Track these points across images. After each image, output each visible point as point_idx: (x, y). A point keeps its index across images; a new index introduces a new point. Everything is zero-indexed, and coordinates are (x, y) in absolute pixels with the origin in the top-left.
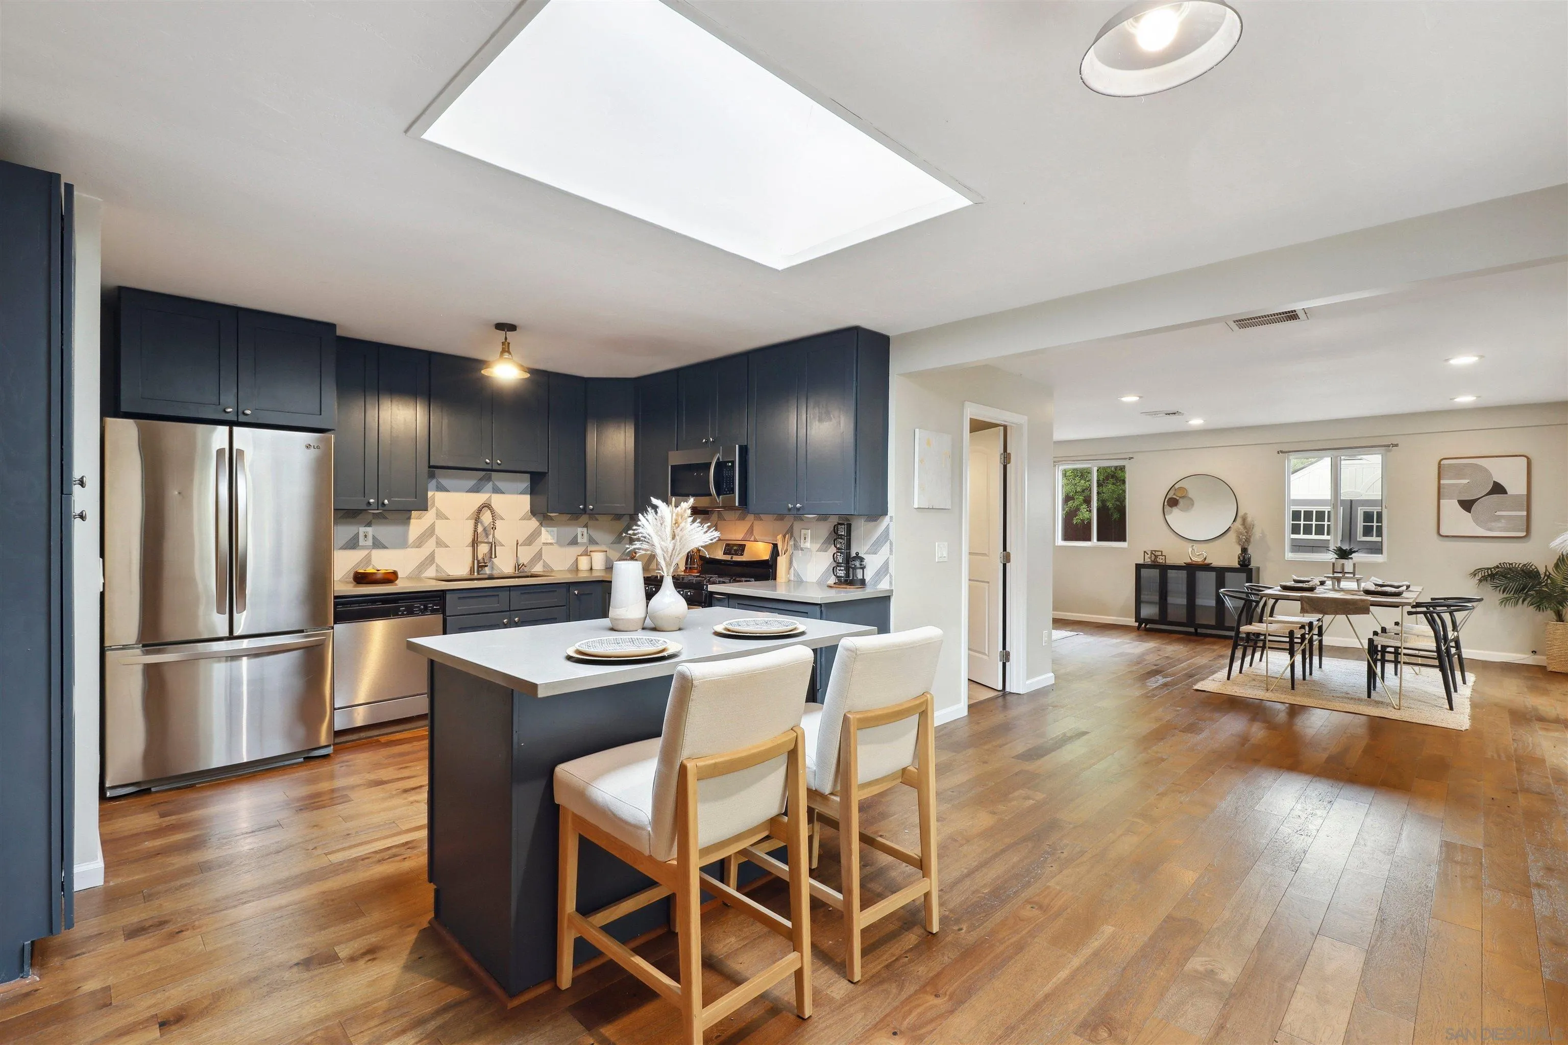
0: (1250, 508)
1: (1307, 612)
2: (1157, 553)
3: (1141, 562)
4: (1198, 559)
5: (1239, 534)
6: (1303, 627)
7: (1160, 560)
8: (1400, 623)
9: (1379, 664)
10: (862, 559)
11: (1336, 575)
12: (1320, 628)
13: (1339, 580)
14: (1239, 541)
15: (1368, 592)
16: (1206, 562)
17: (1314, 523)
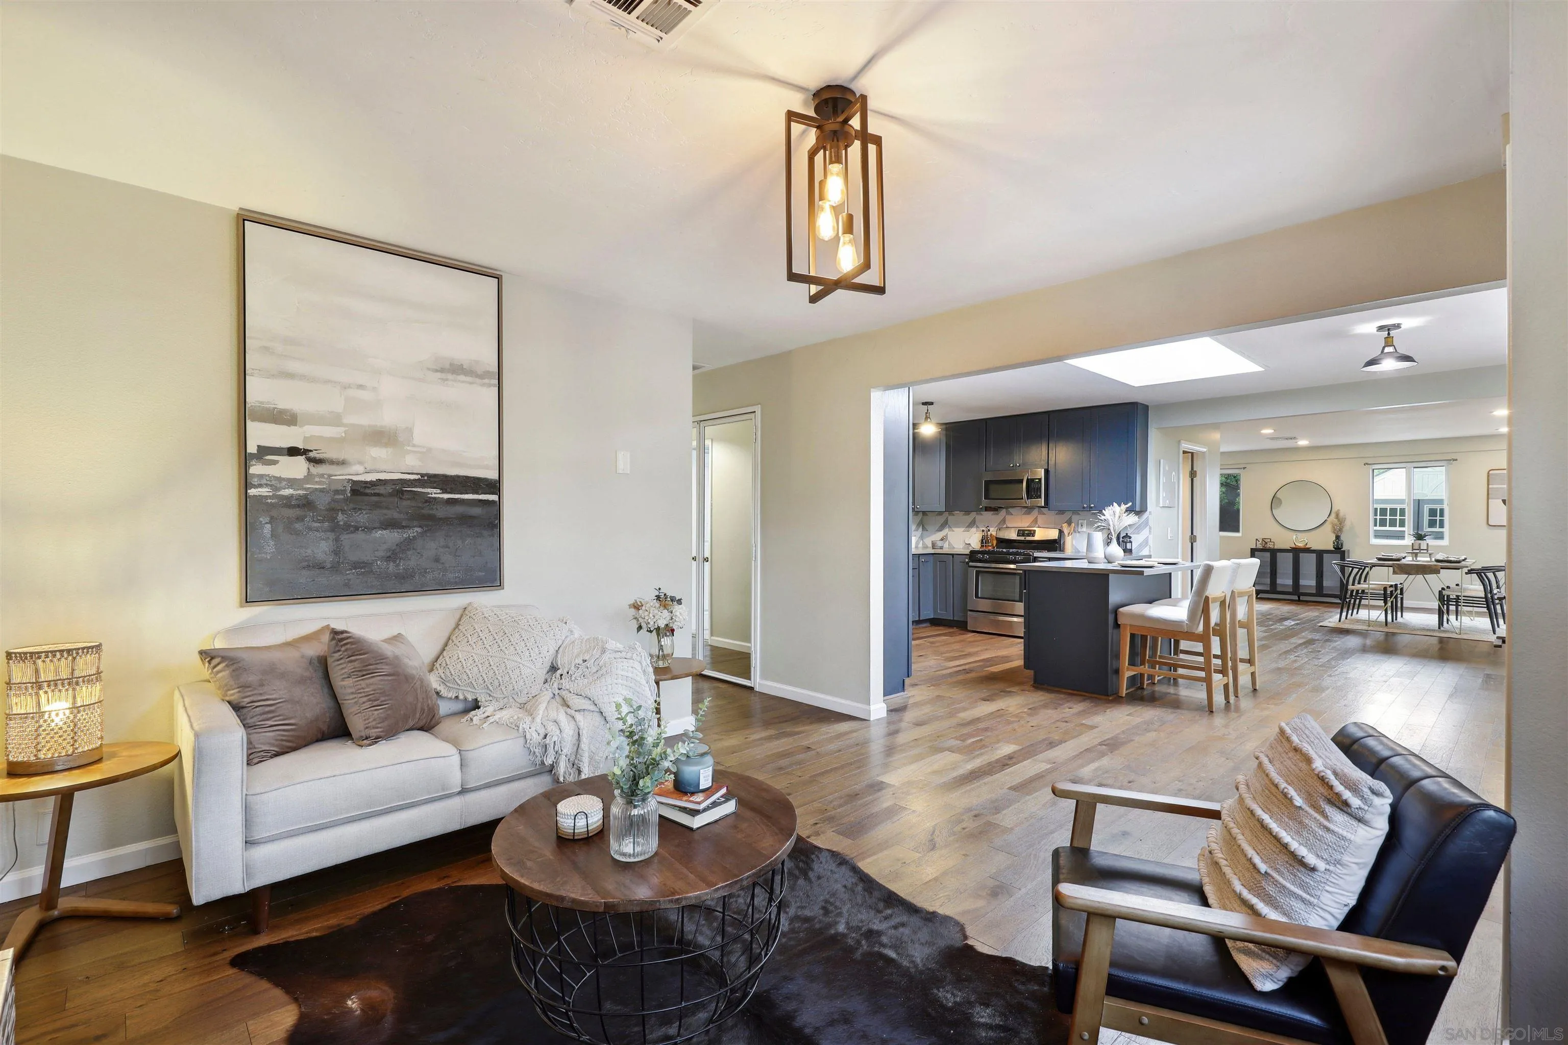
0: (1340, 505)
1: (1397, 574)
2: (1266, 541)
3: (1254, 547)
4: (1301, 545)
5: (1334, 526)
6: (1391, 586)
7: (1270, 545)
8: (1460, 585)
9: (1445, 606)
10: (1130, 538)
11: (1415, 551)
12: (1402, 589)
13: (1416, 555)
14: (1334, 531)
15: (1437, 561)
16: (1307, 546)
17: (1388, 517)
